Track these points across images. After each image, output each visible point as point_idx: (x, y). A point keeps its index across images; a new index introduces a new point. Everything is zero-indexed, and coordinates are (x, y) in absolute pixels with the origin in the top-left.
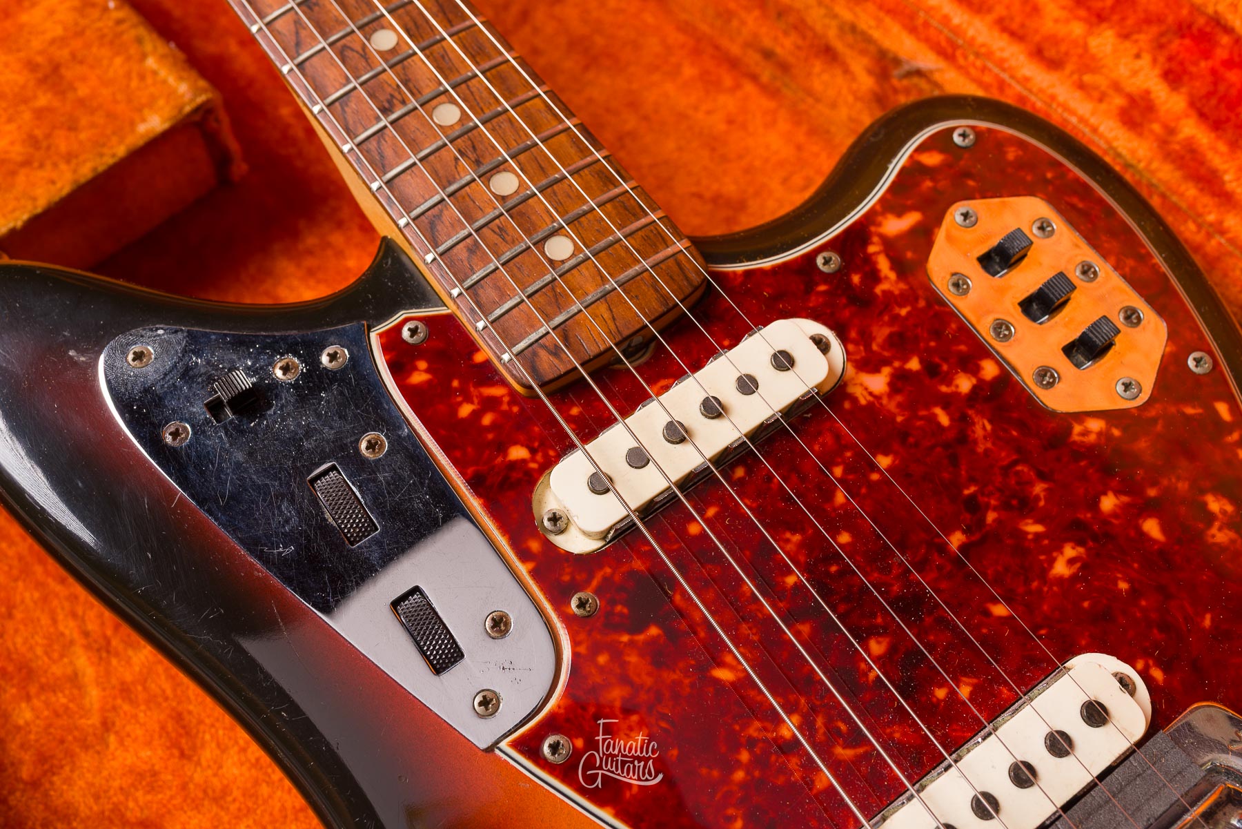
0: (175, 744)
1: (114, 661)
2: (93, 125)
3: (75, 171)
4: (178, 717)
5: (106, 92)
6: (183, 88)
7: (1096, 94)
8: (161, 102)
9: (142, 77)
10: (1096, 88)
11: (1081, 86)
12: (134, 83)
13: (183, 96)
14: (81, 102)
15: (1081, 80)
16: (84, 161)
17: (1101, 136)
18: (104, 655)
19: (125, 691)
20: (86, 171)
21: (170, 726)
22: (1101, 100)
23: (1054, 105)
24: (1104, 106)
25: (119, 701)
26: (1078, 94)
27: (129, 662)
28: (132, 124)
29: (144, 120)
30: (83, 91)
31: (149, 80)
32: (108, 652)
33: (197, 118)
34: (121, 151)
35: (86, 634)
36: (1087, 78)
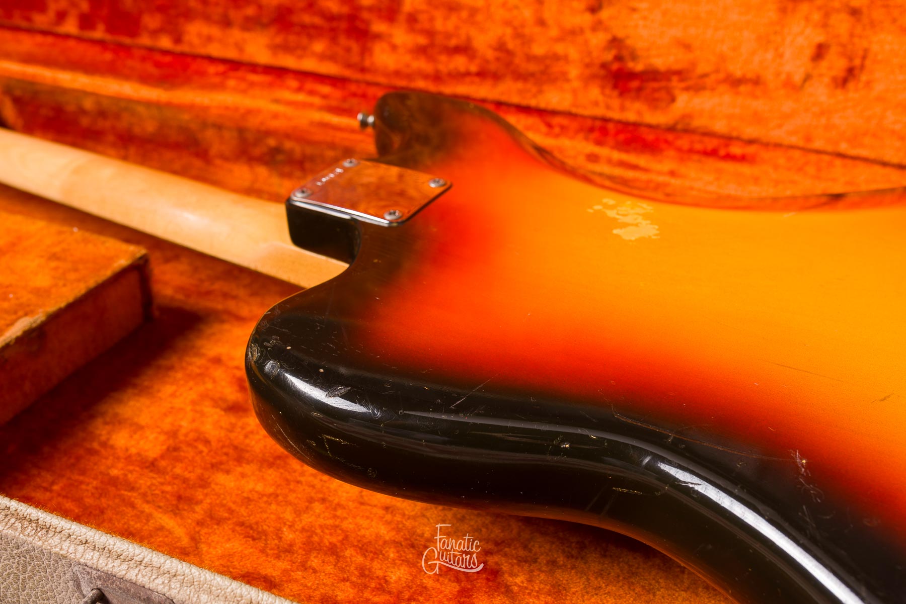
0: (247, 536)
1: (184, 512)
2: (87, 267)
4: (242, 524)
6: (132, 249)
8: (122, 255)
14: (76, 261)
18: (177, 511)
19: (200, 523)
20: (92, 283)
21: (238, 528)
25: (197, 529)
27: (194, 512)
28: (110, 264)
29: (116, 262)
30: (74, 258)
32: (179, 510)
33: (141, 262)
34: (110, 274)
35: (160, 507)
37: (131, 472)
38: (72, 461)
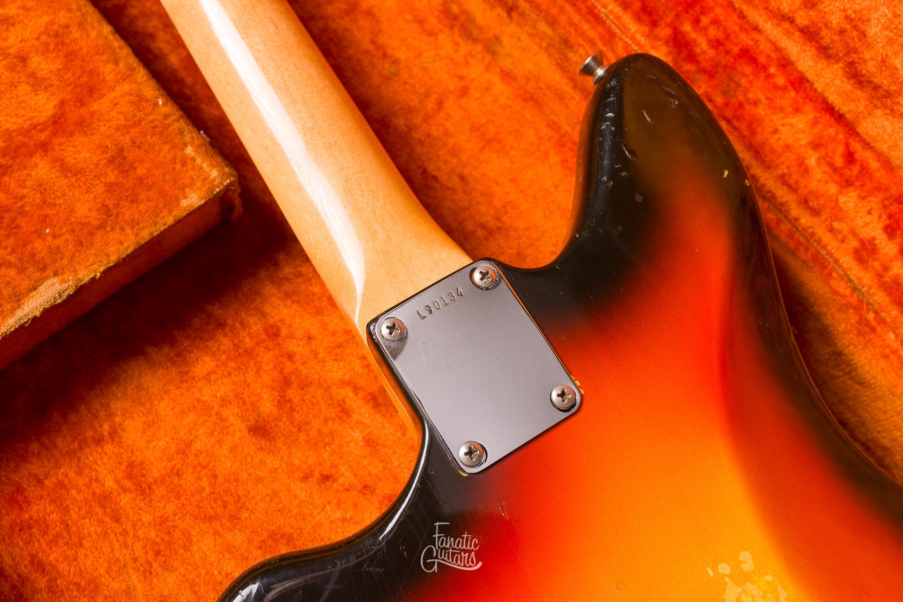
1: (155, 580)
2: (149, 199)
3: (137, 235)
5: (157, 172)
6: (214, 173)
7: (840, 236)
8: (198, 184)
9: (184, 163)
10: (840, 232)
11: (831, 230)
12: (178, 167)
13: (214, 180)
14: (141, 180)
15: (831, 225)
16: (144, 228)
17: (841, 266)
18: (148, 575)
20: (145, 236)
22: (843, 241)
23: (812, 240)
24: (844, 246)
26: (829, 234)
28: (177, 199)
29: (185, 197)
30: (141, 171)
31: (189, 166)
32: (151, 573)
34: (170, 221)
35: (135, 560)
36: (836, 225)
37: (125, 490)
38: (76, 445)
